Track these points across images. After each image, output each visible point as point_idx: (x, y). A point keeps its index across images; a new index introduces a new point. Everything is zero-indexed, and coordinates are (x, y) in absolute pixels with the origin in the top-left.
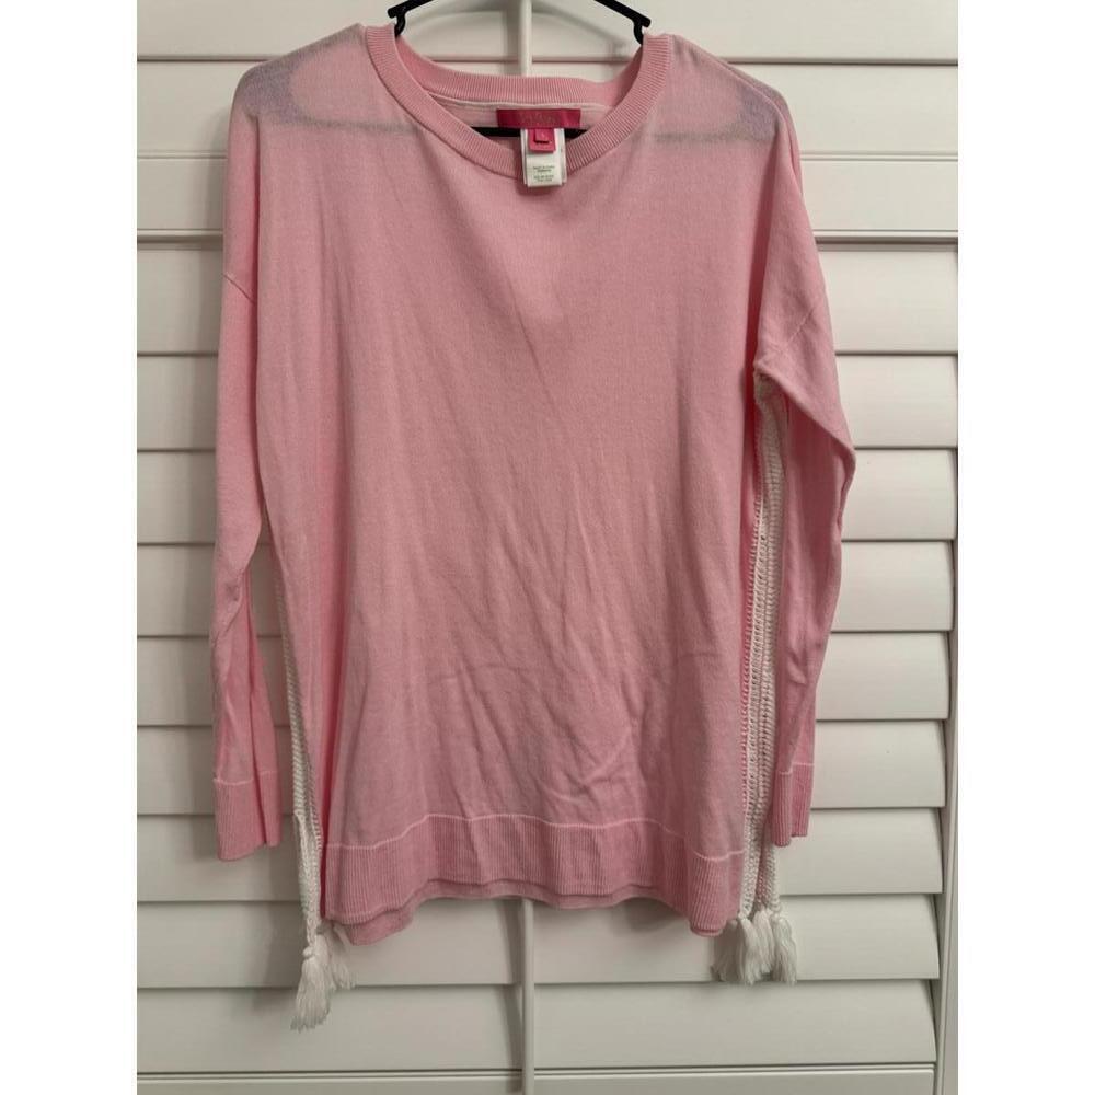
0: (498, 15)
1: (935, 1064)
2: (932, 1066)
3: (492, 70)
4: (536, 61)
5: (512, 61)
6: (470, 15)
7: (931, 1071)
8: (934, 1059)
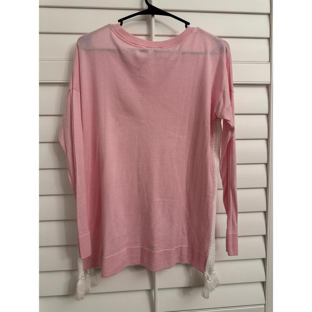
0: (145, 22)
1: (265, 304)
2: (264, 305)
3: (143, 38)
4: (156, 36)
5: (149, 36)
6: (139, 22)
7: (264, 307)
8: (265, 303)
